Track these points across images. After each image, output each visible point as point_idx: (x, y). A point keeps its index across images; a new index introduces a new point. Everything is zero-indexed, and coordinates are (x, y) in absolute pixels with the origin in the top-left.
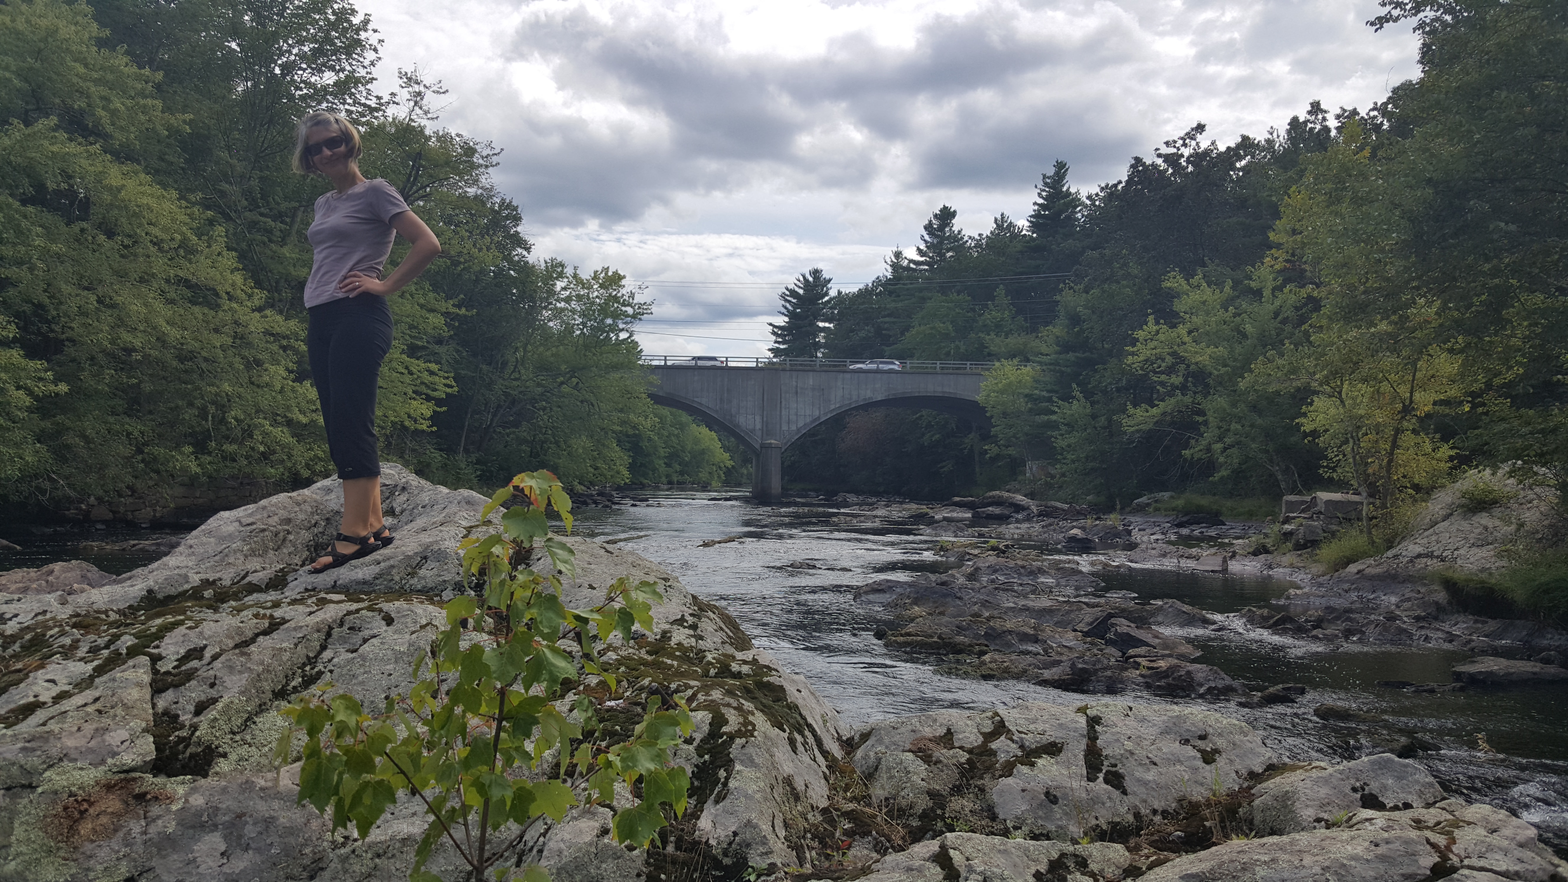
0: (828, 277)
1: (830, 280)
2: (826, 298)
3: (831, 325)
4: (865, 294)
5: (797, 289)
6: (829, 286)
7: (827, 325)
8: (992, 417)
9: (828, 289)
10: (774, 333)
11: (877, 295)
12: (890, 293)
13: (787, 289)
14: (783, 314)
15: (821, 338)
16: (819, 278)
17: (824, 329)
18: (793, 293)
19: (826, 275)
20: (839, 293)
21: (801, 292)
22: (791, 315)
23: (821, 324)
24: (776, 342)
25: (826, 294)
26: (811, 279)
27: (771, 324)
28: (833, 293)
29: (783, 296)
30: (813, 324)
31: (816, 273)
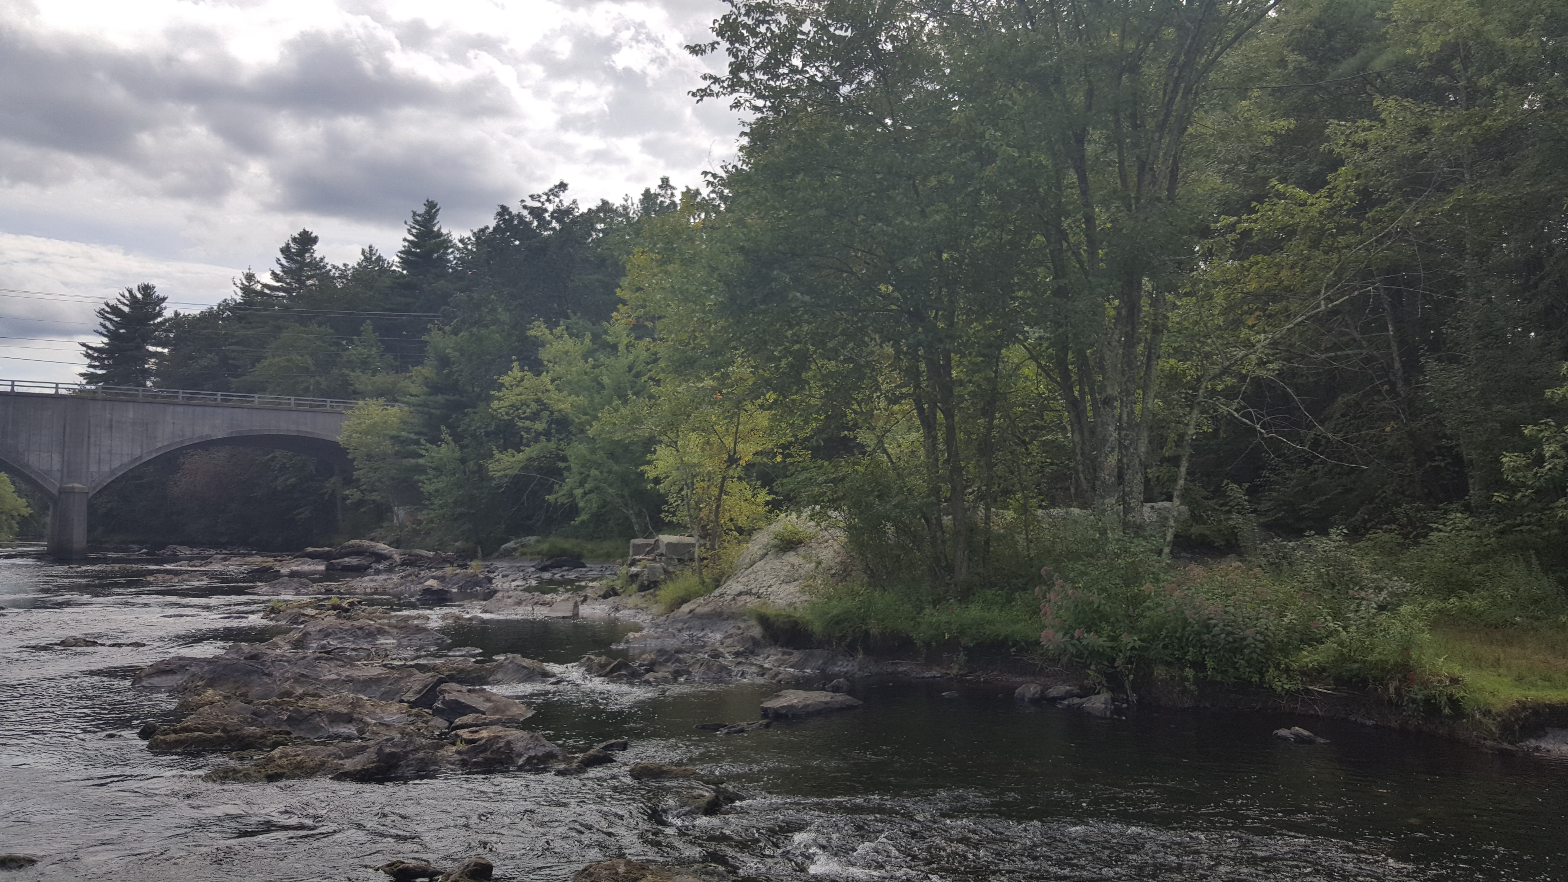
0: (162, 296)
1: (164, 299)
2: (159, 320)
3: (166, 351)
4: (208, 318)
5: (120, 306)
6: (163, 305)
7: (159, 349)
8: (354, 459)
9: (162, 309)
10: (88, 356)
11: (223, 319)
12: (240, 319)
13: (107, 305)
14: (101, 334)
15: (151, 364)
16: (150, 295)
17: (155, 355)
18: (115, 310)
19: (159, 292)
20: (177, 314)
21: (126, 309)
22: (112, 335)
23: (151, 349)
24: (90, 366)
25: (160, 314)
26: (139, 296)
27: (84, 345)
28: (168, 313)
29: (102, 313)
30: (140, 348)
31: (147, 289)
